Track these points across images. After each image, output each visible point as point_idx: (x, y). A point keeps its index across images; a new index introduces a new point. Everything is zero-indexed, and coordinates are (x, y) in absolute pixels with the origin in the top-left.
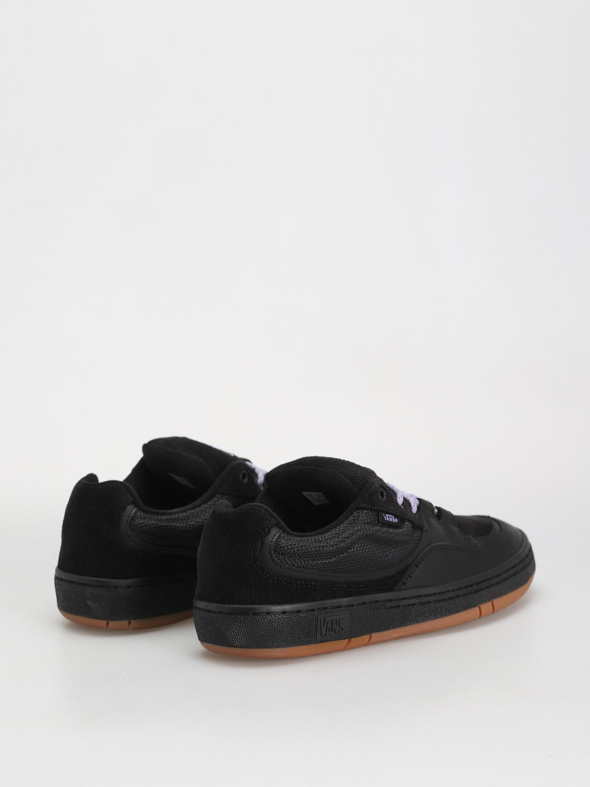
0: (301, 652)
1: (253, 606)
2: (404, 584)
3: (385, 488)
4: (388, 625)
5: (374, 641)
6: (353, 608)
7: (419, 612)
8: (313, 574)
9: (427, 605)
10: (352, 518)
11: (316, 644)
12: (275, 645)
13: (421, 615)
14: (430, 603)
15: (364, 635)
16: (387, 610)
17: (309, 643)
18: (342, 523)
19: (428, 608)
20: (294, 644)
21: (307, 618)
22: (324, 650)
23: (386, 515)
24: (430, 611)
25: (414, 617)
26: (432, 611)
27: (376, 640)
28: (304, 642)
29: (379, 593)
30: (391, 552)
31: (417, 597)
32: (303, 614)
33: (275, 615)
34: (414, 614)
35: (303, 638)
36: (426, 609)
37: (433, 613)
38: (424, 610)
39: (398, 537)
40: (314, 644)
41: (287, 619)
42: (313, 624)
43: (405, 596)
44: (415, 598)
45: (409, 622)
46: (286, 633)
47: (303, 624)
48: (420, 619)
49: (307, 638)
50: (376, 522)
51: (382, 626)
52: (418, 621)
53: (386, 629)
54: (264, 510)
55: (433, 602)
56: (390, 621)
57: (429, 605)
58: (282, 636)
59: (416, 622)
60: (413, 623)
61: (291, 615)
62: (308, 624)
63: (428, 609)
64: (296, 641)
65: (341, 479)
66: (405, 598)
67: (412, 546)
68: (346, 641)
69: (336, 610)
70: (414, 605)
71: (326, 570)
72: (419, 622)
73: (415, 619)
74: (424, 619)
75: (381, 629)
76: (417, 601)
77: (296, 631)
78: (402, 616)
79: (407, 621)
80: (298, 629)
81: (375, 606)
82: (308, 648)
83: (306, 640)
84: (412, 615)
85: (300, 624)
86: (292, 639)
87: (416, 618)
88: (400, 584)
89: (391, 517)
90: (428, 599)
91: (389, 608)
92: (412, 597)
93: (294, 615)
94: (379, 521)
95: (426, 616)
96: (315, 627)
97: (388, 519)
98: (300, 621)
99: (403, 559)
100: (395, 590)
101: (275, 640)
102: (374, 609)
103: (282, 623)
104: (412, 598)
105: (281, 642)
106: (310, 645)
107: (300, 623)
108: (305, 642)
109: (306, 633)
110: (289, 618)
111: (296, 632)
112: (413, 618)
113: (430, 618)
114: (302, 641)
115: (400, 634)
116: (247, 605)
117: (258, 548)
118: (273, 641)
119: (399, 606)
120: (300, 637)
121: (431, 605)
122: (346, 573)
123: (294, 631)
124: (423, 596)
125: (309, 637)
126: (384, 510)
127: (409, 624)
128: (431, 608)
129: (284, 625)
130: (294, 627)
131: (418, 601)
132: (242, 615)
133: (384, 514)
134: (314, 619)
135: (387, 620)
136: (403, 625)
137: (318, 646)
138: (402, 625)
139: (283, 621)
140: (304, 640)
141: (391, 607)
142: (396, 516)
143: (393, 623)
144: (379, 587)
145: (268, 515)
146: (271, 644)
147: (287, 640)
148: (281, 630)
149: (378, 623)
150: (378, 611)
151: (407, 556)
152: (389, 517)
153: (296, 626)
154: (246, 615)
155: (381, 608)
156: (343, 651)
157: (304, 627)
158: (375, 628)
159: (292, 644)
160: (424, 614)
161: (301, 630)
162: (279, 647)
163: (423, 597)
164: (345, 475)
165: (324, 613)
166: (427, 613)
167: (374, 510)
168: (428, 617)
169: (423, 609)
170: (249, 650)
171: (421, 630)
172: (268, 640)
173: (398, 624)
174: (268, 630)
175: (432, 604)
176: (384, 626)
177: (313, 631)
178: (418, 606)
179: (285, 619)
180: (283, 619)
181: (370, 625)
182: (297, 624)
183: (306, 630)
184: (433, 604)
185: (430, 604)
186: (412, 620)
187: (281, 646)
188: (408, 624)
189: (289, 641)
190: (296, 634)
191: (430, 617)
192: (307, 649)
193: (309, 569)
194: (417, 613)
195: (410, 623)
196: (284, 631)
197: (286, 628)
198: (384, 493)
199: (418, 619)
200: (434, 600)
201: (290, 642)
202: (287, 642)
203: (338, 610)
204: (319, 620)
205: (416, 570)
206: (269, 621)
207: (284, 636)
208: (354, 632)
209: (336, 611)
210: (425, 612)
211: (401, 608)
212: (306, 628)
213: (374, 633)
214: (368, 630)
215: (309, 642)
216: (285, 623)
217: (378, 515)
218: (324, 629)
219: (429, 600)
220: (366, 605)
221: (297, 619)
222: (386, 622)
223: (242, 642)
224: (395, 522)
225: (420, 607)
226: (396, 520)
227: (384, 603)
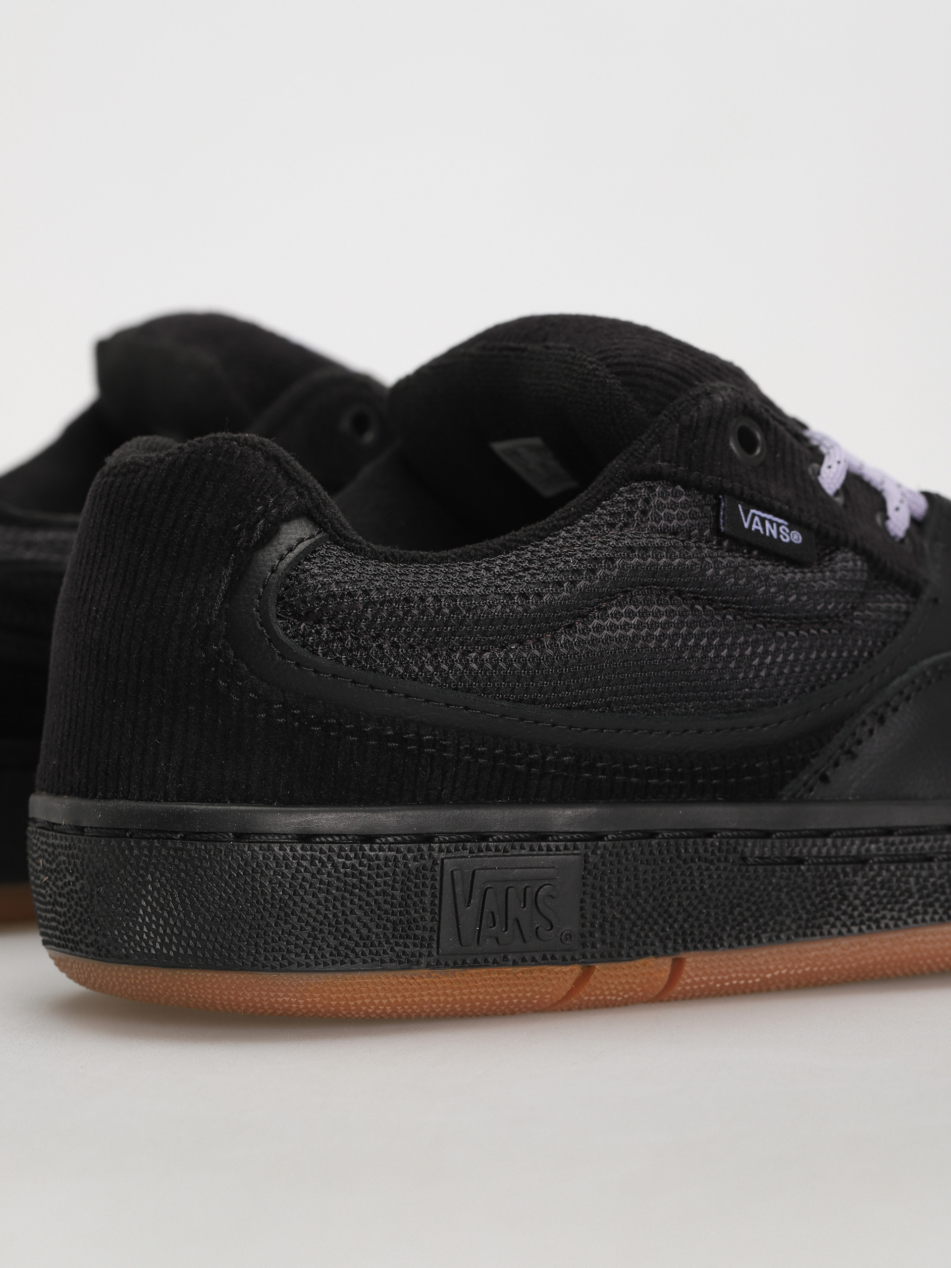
0: (373, 995)
1: (184, 806)
2: (824, 779)
3: (768, 422)
4: (749, 929)
5: (694, 982)
6: (597, 847)
7: (882, 893)
8: (427, 701)
9: (914, 868)
10: (609, 508)
11: (435, 973)
12: (266, 958)
13: (888, 903)
14: (930, 860)
15: (646, 954)
16: (747, 871)
17: (406, 965)
18: (566, 525)
19: (918, 877)
20: (342, 963)
21: (396, 866)
22: (473, 997)
23: (752, 511)
24: (925, 892)
25: (860, 909)
26: (935, 891)
27: (702, 982)
28: (388, 960)
29: (713, 801)
30: (766, 652)
31: (873, 835)
32: (381, 849)
33: (265, 845)
34: (862, 896)
35: (380, 943)
36: (912, 880)
37: (937, 900)
38: (903, 887)
39: (794, 598)
40: (427, 971)
41: (312, 863)
42: (423, 893)
43: (825, 825)
44: (867, 835)
45: (838, 924)
46: (309, 915)
47: (378, 889)
48: (884, 917)
49: (397, 944)
50: (707, 533)
51: (724, 930)
52: (877, 921)
53: (745, 943)
54: (267, 459)
55: (940, 857)
56: (757, 914)
57: (922, 868)
58: (293, 927)
59: (869, 927)
60: (855, 929)
61: (331, 849)
62: (401, 891)
63: (917, 883)
64: (353, 951)
65: (586, 372)
66: (825, 834)
67: (865, 642)
68: (572, 971)
69: (522, 848)
70: (861, 861)
71: (484, 690)
72: (878, 927)
73: (866, 915)
74: (900, 918)
75: (721, 939)
76: (873, 846)
77: (352, 912)
78: (809, 897)
79: (832, 920)
80: (360, 907)
81: (696, 851)
82: (402, 984)
83: (392, 950)
84: (851, 898)
85: (368, 886)
86: (333, 943)
87: (868, 911)
88: (805, 778)
89: (771, 522)
90: (920, 845)
91: (756, 864)
92: (853, 829)
93: (341, 849)
94: (716, 531)
95: (909, 908)
96: (433, 903)
97: (760, 528)
98: (369, 877)
99: (822, 686)
100: (785, 798)
101: (266, 942)
102: (692, 860)
103: (294, 877)
104: (852, 833)
105: (289, 951)
106: (411, 972)
107: (370, 881)
108: (392, 961)
109: (394, 923)
110: (320, 860)
111: (351, 918)
112: (855, 909)
113: (928, 918)
114: (377, 954)
115: (800, 967)
116: (166, 800)
117: (218, 591)
118: (256, 944)
119: (800, 861)
120: (368, 937)
121: (930, 868)
122: (569, 708)
123: (344, 913)
124: (900, 832)
125: (408, 942)
126: (742, 492)
127: (840, 933)
128: (932, 880)
129: (301, 886)
130: (343, 897)
131: (879, 849)
132: (144, 838)
133: (740, 507)
134: (429, 874)
135: (748, 909)
136: (813, 934)
137: (445, 979)
138: (809, 932)
139: (298, 871)
140: (385, 952)
141: (763, 861)
142: (794, 523)
143: (771, 923)
144: (715, 782)
145: (280, 477)
146: (249, 953)
147: (313, 944)
148: (286, 905)
149: (708, 914)
150: (707, 869)
151: (839, 675)
152: (763, 520)
153: (351, 894)
154: (158, 838)
155: (719, 860)
156: (555, 1011)
157: (385, 902)
158: (696, 932)
159: (334, 962)
160: (902, 898)
161: (372, 911)
162: (283, 969)
163: (899, 835)
164: (602, 360)
165: (471, 852)
166: (916, 896)
167: (699, 488)
168: (917, 913)
169: (898, 881)
170: (170, 974)
171: (887, 958)
172: (236, 941)
173: (794, 927)
174: (238, 900)
175: (935, 866)
176: (732, 928)
177: (422, 918)
178: (876, 867)
179: (304, 863)
180: (299, 864)
181: (676, 920)
182: (354, 886)
183: (393, 914)
184: (939, 867)
185: (926, 865)
186: (851, 917)
187: (290, 963)
188: (834, 931)
189: (320, 948)
190: (353, 926)
191: (926, 913)
192: (401, 988)
193: (415, 680)
194: (873, 892)
195: (844, 930)
196: (303, 910)
197: (309, 898)
198: (759, 436)
199: (878, 916)
200: (944, 850)
201: (328, 955)
202: (311, 951)
203: (532, 849)
204: (447, 878)
205: (875, 731)
206: (239, 866)
207: (302, 928)
208: (603, 942)
209: (523, 852)
210: (907, 894)
211: (808, 870)
212: (392, 905)
213: (693, 953)
214: (668, 938)
215: (409, 961)
216: (304, 879)
217: (716, 508)
218: (469, 914)
219: (922, 848)
220: (654, 842)
221: (353, 866)
222: (741, 914)
223: (143, 944)
224: (791, 542)
225: (884, 873)
226: (796, 537)
227: (732, 841)
